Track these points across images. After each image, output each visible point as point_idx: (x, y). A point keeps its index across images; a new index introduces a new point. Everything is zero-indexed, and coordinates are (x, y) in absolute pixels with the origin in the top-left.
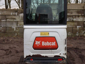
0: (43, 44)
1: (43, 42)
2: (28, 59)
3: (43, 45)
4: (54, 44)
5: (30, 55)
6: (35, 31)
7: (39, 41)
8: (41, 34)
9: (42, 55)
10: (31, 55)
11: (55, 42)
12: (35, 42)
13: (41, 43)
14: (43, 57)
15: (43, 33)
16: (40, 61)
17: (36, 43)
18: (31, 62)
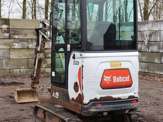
0: (114, 79)
1: (114, 77)
2: (93, 105)
3: (114, 81)
4: (127, 79)
5: (96, 98)
6: (102, 61)
7: (109, 76)
8: (111, 66)
9: (114, 96)
10: (98, 99)
11: (129, 77)
12: (103, 78)
13: (112, 79)
14: (115, 99)
15: (114, 64)
16: (111, 106)
17: (105, 79)
18: (98, 108)
